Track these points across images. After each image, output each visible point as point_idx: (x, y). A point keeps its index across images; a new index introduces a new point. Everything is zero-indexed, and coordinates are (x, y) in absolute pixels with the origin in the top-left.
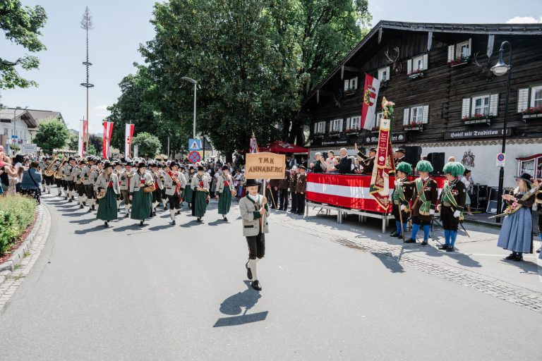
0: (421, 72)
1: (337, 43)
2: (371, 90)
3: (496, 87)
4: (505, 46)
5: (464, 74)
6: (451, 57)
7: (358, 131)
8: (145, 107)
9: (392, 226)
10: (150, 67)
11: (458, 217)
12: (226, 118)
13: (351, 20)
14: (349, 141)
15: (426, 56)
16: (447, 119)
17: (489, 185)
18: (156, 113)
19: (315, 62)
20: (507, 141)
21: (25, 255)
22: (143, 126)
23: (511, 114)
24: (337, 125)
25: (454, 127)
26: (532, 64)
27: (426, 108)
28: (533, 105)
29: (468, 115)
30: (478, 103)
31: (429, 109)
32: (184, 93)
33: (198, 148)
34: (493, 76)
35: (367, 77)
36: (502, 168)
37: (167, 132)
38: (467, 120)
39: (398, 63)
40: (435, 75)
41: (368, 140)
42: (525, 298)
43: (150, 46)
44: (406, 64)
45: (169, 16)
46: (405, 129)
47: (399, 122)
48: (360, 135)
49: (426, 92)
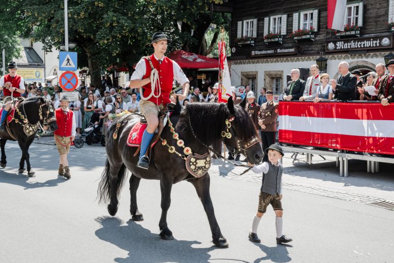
7: (313, 33)
14: (297, 48)
24: (276, 25)
33: (73, 66)
41: (331, 46)
47: (381, 19)
48: (317, 38)
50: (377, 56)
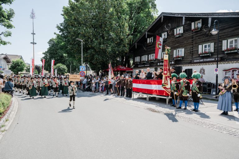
0: (181, 34)
1: (144, 23)
2: (159, 42)
3: (212, 40)
4: (216, 22)
5: (199, 35)
6: (193, 28)
7: (154, 60)
8: (60, 52)
9: (171, 101)
10: (62, 35)
11: (200, 97)
12: (96, 56)
13: (149, 13)
14: (150, 65)
15: (182, 27)
16: (192, 54)
17: (211, 82)
18: (64, 55)
19: (134, 31)
20: (219, 63)
21: (7, 121)
22: (59, 61)
23: (220, 51)
24: (145, 58)
25: (195, 58)
26: (228, 29)
27: (183, 49)
28: (229, 47)
29: (201, 52)
30: (205, 47)
31: (185, 50)
32: (77, 46)
33: (84, 70)
34: (212, 35)
35: (157, 37)
36: (217, 75)
37: (70, 63)
38: (201, 54)
39: (170, 30)
40: (186, 35)
41: (159, 64)
42: (230, 131)
43: (61, 25)
44: (174, 31)
45: (70, 12)
46: (175, 59)
47: (172, 56)
48: (155, 62)
49: (183, 43)
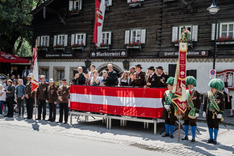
0: (139, 2)
2: (99, 13)
3: (196, 20)
5: (173, 8)
7: (83, 46)
14: (74, 54)
16: (160, 41)
23: (207, 41)
25: (166, 48)
27: (144, 31)
28: (220, 35)
29: (176, 39)
31: (146, 32)
38: (176, 43)
40: (150, 6)
41: (93, 54)
46: (127, 47)
47: (121, 41)
48: (85, 50)
49: (143, 19)
50: (118, 61)
